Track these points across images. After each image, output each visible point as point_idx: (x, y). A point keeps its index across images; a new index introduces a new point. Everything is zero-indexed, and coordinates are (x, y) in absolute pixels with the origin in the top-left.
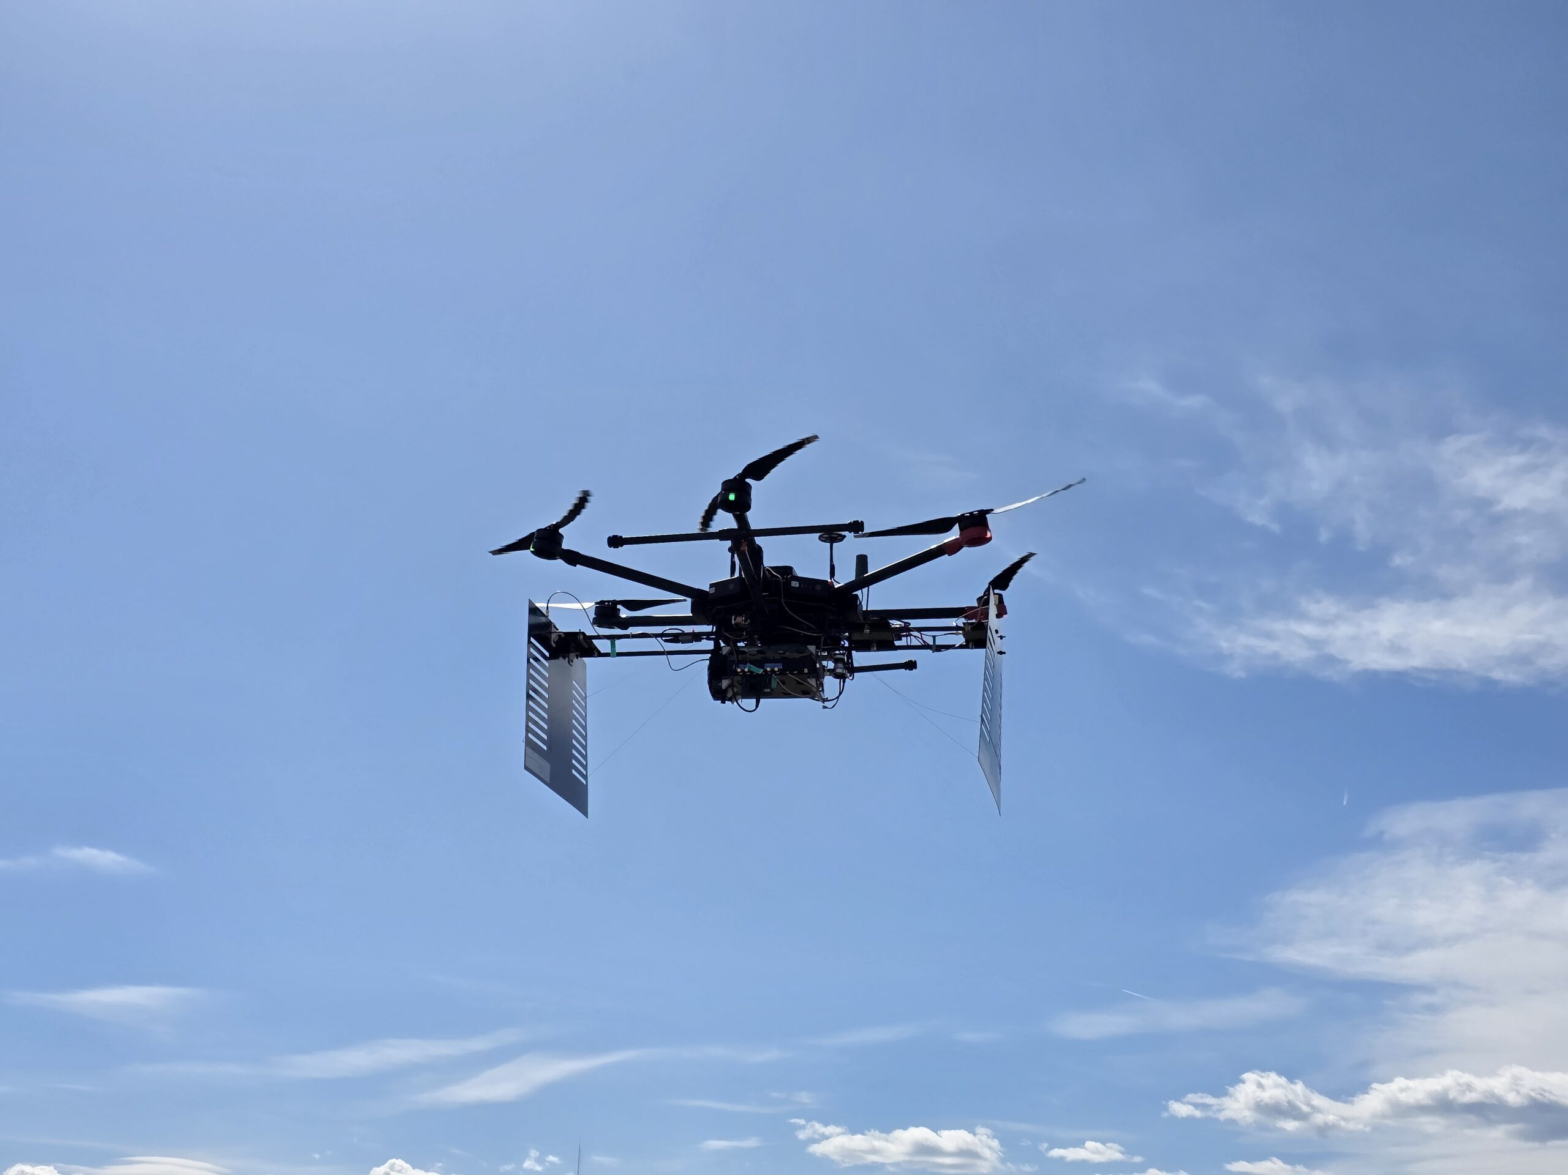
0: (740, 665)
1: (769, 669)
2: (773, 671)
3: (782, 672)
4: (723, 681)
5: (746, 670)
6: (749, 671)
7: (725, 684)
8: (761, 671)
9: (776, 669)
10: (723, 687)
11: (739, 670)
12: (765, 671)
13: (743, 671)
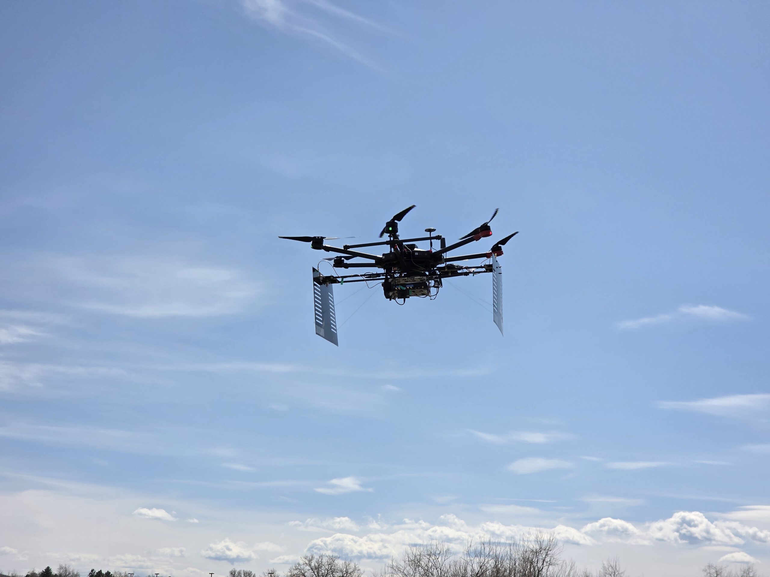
0: (397, 286)
1: (408, 288)
2: (410, 288)
3: (413, 288)
4: (390, 293)
5: (399, 288)
6: (400, 288)
7: (391, 294)
8: (405, 289)
9: (411, 287)
10: (390, 295)
11: (396, 288)
12: (407, 288)
13: (398, 289)
